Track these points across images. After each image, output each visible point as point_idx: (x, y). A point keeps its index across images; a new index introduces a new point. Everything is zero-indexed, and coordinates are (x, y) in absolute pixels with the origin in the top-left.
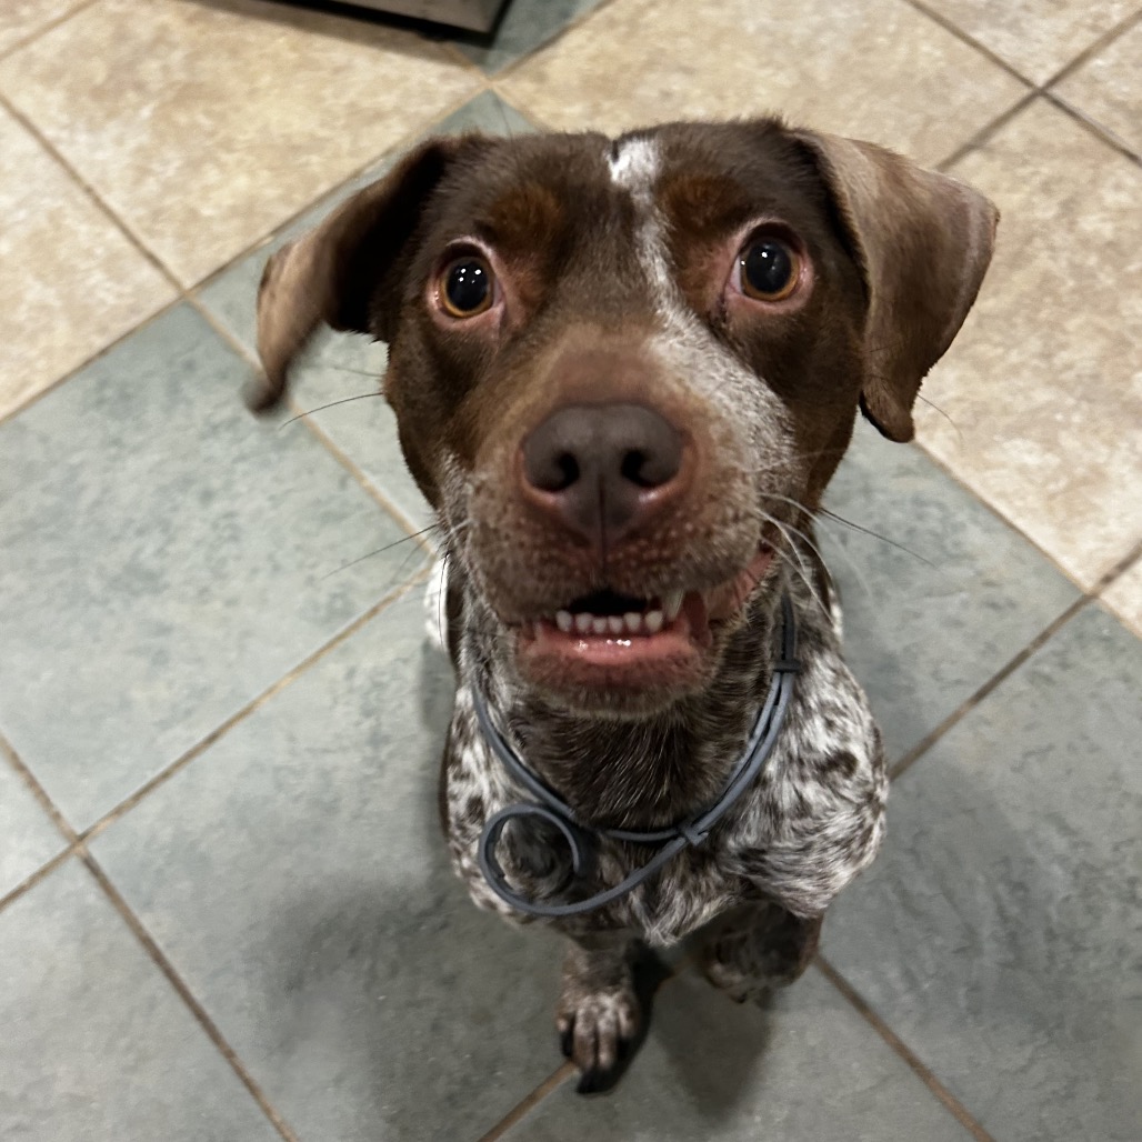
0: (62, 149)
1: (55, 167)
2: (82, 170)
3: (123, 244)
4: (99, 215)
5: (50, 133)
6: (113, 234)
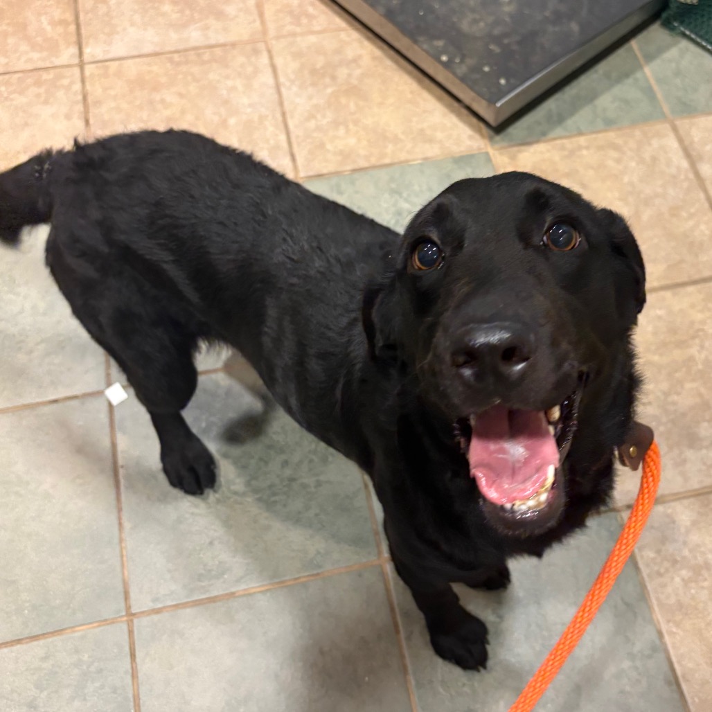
0: (283, 90)
1: (276, 96)
2: (286, 104)
3: (285, 144)
4: (281, 126)
5: (282, 79)
6: (283, 137)
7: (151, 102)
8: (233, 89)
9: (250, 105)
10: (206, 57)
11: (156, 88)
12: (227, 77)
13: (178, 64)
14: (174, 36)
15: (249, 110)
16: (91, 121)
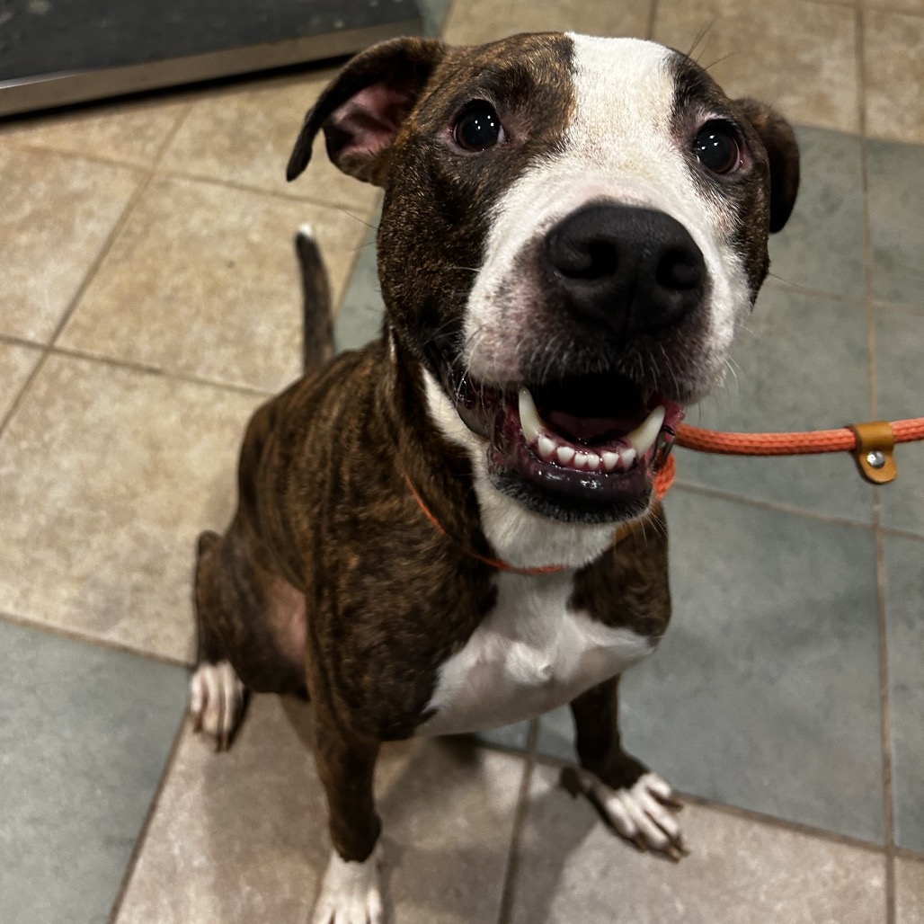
0: (241, 182)
1: (245, 192)
3: (318, 208)
4: (291, 202)
5: (226, 178)
6: (308, 206)
7: (170, 299)
8: (206, 222)
9: (244, 215)
10: (138, 229)
11: (150, 288)
12: (184, 222)
13: (128, 256)
14: (78, 246)
15: (249, 219)
16: (157, 365)
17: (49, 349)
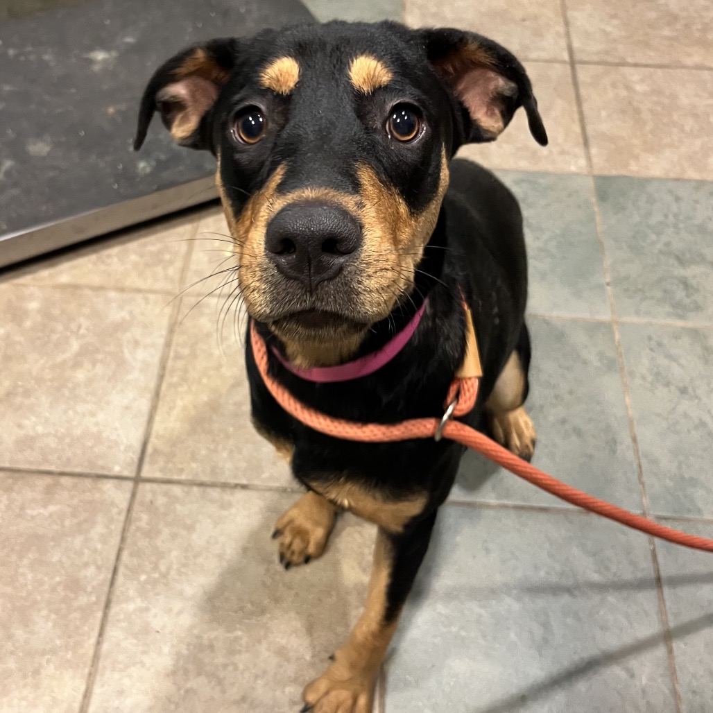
17: (138, 480)
